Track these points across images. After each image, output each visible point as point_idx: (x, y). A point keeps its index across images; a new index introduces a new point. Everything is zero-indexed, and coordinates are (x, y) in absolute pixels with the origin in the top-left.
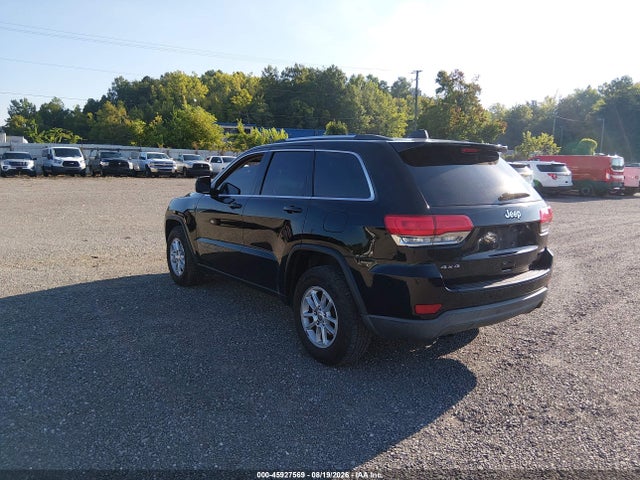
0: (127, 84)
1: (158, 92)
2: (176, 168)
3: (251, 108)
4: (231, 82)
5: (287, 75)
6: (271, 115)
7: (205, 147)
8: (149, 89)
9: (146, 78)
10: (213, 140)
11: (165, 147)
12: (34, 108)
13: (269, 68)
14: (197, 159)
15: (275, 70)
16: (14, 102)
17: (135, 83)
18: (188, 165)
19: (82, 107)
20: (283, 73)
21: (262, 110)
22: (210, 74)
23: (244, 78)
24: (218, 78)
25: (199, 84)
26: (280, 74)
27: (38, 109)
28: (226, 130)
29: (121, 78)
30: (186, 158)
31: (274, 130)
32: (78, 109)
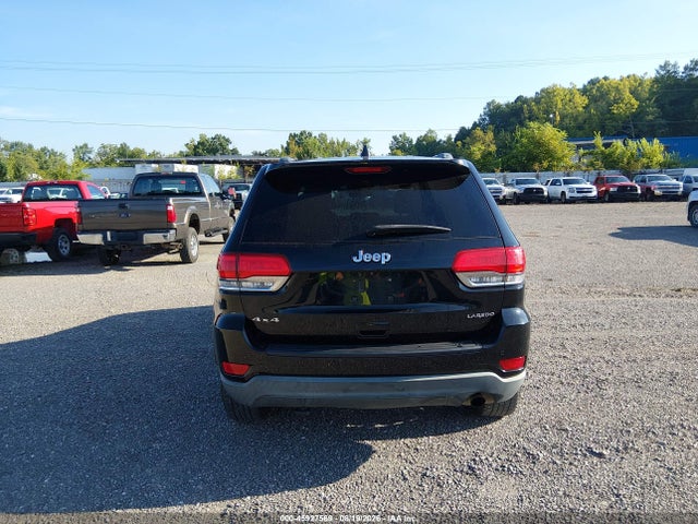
0: (499, 107)
1: (530, 111)
2: (504, 194)
3: (638, 116)
4: (617, 89)
5: (692, 69)
6: (663, 122)
7: (549, 169)
8: (521, 109)
9: (519, 98)
10: (560, 160)
11: (502, 171)
12: (411, 141)
13: (667, 64)
14: (532, 182)
15: (674, 66)
16: (395, 138)
17: (507, 105)
18: (518, 190)
19: (454, 137)
20: (686, 68)
21: (650, 117)
22: (592, 82)
23: (635, 81)
24: (602, 85)
25: (578, 96)
26: (681, 69)
27: (414, 143)
28: (579, 147)
29: (493, 102)
30: (518, 182)
31: (644, 141)
32: (449, 138)
